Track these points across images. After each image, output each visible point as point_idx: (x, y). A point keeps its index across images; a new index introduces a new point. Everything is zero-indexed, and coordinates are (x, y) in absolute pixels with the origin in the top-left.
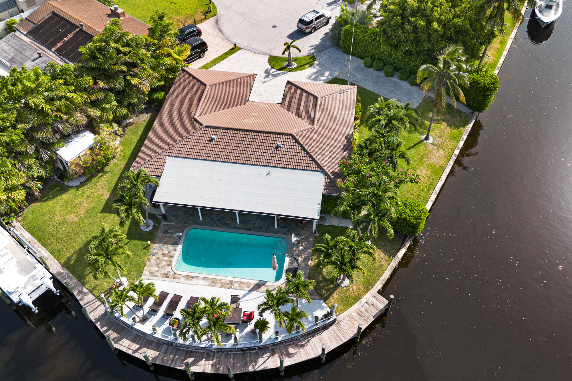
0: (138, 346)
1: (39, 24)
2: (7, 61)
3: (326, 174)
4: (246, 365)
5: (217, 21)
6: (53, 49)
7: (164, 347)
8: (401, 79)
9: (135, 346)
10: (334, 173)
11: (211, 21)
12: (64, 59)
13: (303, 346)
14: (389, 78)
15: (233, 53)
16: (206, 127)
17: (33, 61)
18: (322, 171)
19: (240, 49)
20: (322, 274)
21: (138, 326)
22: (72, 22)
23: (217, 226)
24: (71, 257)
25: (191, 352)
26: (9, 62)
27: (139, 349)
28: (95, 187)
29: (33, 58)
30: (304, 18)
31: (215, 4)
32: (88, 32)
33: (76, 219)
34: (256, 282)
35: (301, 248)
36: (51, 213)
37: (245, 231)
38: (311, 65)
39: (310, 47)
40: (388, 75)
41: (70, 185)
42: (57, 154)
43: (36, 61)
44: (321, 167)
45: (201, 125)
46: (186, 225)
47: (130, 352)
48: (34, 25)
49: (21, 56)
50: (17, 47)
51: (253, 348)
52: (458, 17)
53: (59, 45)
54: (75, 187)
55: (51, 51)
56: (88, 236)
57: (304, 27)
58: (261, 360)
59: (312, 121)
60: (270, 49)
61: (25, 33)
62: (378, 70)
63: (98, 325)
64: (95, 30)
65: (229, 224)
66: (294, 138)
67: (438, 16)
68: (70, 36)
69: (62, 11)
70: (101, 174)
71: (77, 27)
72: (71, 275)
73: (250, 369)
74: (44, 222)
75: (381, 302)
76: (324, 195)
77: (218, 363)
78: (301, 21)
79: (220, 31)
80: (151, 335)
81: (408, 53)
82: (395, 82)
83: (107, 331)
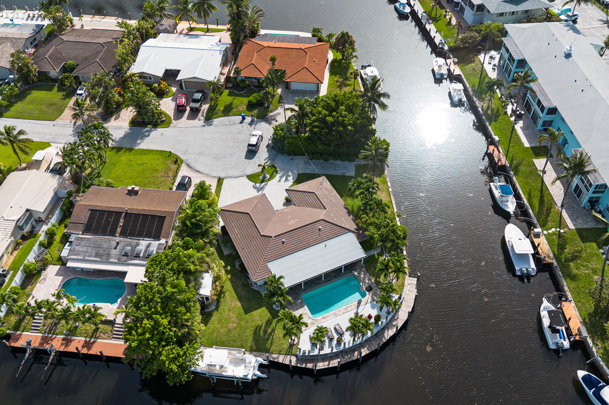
0: (328, 362)
1: (86, 222)
2: (94, 257)
3: (353, 232)
4: (382, 339)
5: (188, 166)
6: (117, 235)
7: (340, 355)
8: (335, 160)
9: (326, 363)
10: (356, 229)
11: (184, 168)
12: (132, 238)
13: (398, 318)
14: (328, 162)
15: (222, 184)
16: (275, 237)
17: (115, 248)
18: (350, 231)
19: (223, 179)
20: (381, 283)
21: (322, 353)
22: (114, 210)
23: (314, 287)
24: (252, 345)
25: (354, 349)
26: (97, 258)
27: (329, 363)
28: (226, 303)
29: (113, 247)
30: (251, 143)
31: (175, 153)
32: (134, 213)
33: (235, 325)
34: (357, 302)
35: (362, 276)
36: (216, 330)
37: (330, 282)
38: (277, 172)
39: (265, 160)
40: (326, 160)
41: (210, 310)
42: (200, 295)
43: (118, 248)
44: (348, 230)
45: (271, 237)
46: (298, 295)
47: (326, 367)
48: (83, 225)
49: (102, 249)
50: (92, 245)
51: (379, 331)
52: (358, 119)
53: (119, 230)
54: (214, 310)
55: (116, 237)
56: (252, 329)
57: (254, 148)
58: (386, 334)
59: (323, 207)
60: (242, 171)
61: (81, 233)
62: (318, 160)
63: (299, 365)
64: (138, 209)
65: (319, 283)
66: (325, 221)
67: (347, 123)
68: (122, 220)
69: (97, 206)
70: (223, 295)
71: (122, 213)
72: (260, 353)
73: (384, 341)
74: (216, 337)
75: (414, 280)
76: (360, 243)
77: (369, 346)
78: (250, 145)
79: (197, 171)
80: (332, 353)
81: (337, 146)
82: (332, 163)
83: (306, 365)
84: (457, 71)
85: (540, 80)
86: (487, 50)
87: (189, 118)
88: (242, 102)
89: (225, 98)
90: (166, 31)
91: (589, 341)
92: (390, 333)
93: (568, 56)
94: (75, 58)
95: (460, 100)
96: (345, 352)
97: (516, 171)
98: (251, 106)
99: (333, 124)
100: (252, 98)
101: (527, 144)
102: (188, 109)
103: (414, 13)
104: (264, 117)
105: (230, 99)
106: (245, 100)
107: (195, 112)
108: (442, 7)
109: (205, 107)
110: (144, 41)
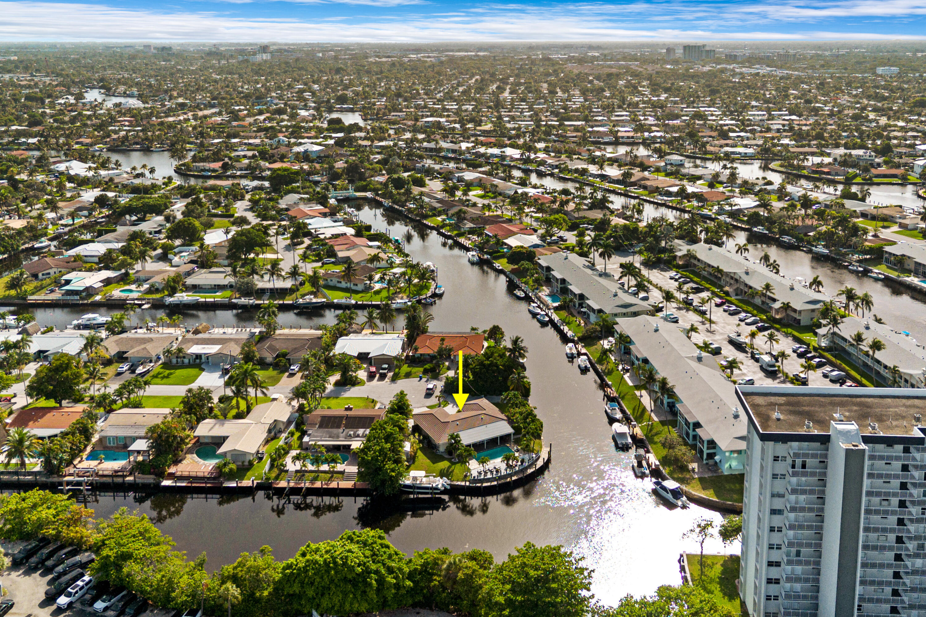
0: (490, 483)
1: (319, 423)
2: (328, 438)
3: (504, 420)
5: (382, 403)
7: (498, 480)
8: (491, 395)
10: (507, 419)
11: (379, 404)
12: (353, 429)
16: (452, 422)
17: (342, 433)
21: (486, 479)
22: (337, 416)
25: (507, 477)
26: (330, 438)
28: (420, 461)
32: (352, 417)
43: (344, 433)
44: (501, 420)
45: (449, 422)
47: (490, 485)
48: (317, 424)
49: (333, 434)
50: (326, 432)
51: (524, 468)
53: (343, 426)
54: (412, 464)
55: (341, 429)
56: (438, 470)
57: (431, 391)
58: (528, 471)
59: (484, 410)
60: (423, 405)
61: (316, 429)
63: (471, 485)
66: (485, 414)
68: (344, 421)
69: (326, 414)
70: (417, 453)
71: (343, 417)
73: (528, 474)
76: (511, 426)
77: (518, 476)
80: (493, 479)
83: (476, 485)
84: (584, 351)
85: (637, 345)
86: (606, 337)
87: (379, 380)
88: (419, 370)
89: (405, 368)
90: (355, 332)
91: (661, 468)
92: (530, 471)
93: (656, 331)
94: (287, 348)
95: (586, 367)
96: (500, 478)
97: (623, 398)
98: (425, 372)
99: (489, 365)
100: (427, 366)
101: (631, 384)
102: (378, 375)
103: (551, 321)
104: (436, 377)
105: (409, 369)
106: (422, 369)
107: (383, 377)
108: (573, 316)
109: (390, 374)
110: (341, 336)
